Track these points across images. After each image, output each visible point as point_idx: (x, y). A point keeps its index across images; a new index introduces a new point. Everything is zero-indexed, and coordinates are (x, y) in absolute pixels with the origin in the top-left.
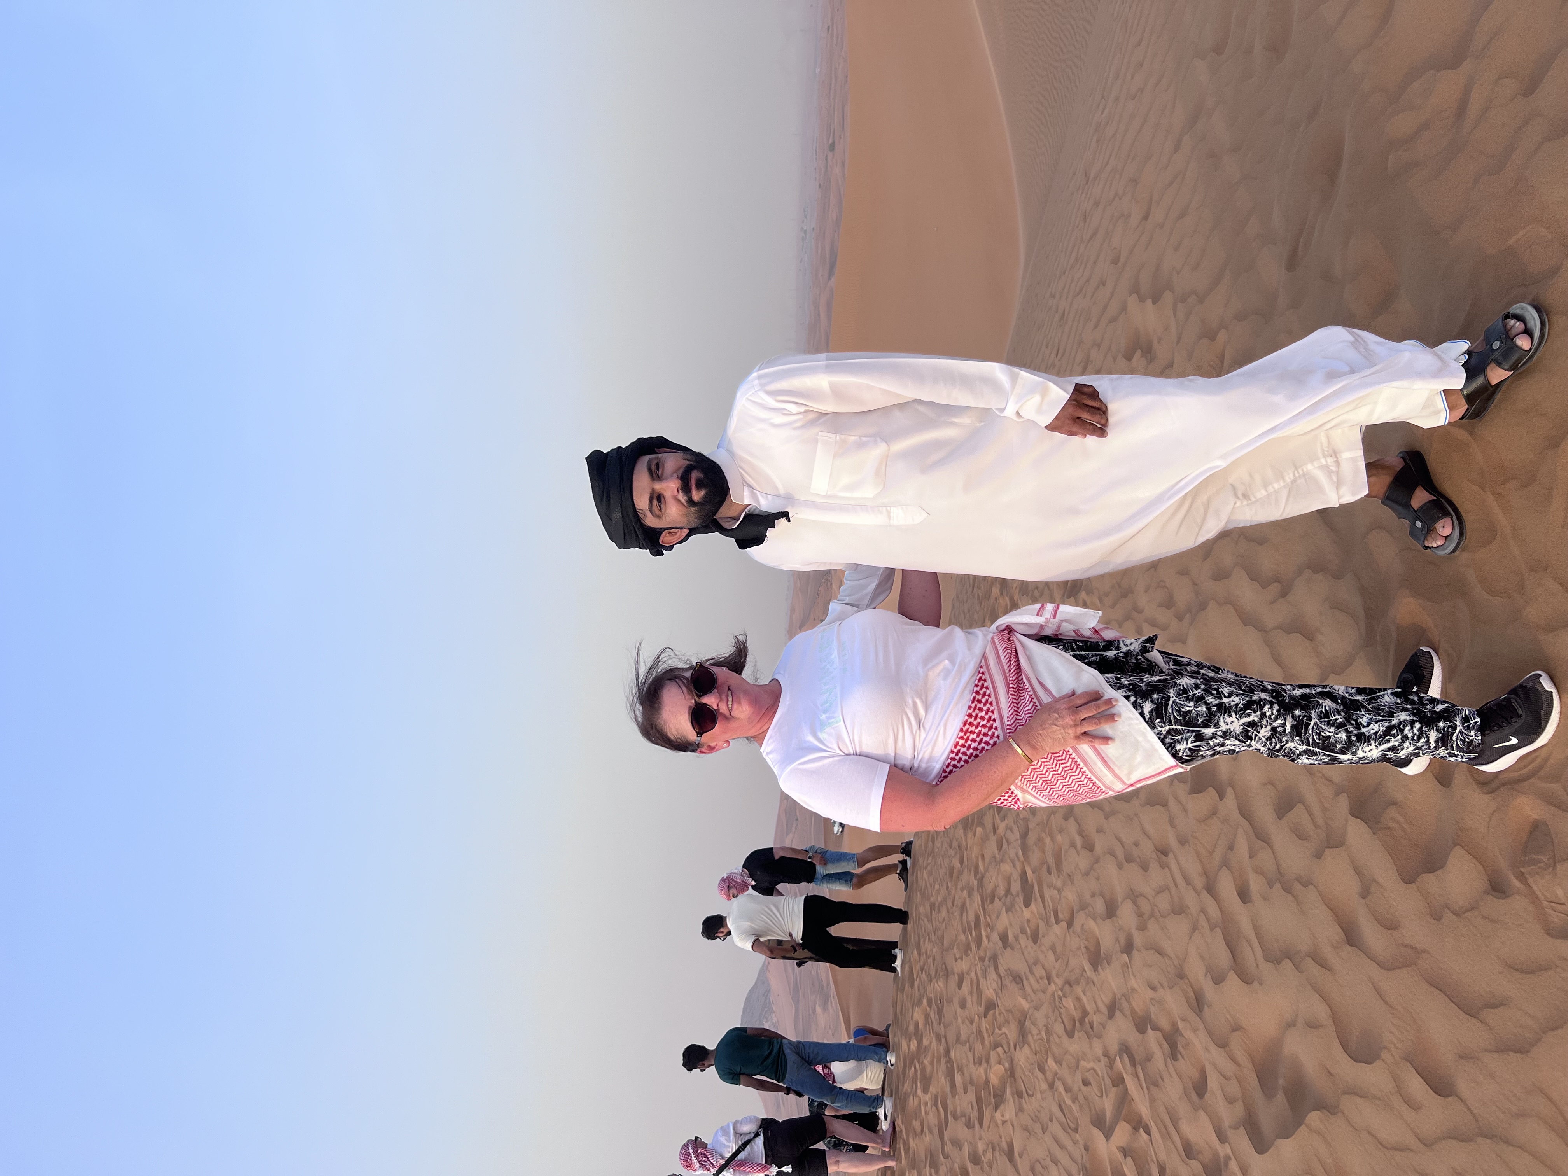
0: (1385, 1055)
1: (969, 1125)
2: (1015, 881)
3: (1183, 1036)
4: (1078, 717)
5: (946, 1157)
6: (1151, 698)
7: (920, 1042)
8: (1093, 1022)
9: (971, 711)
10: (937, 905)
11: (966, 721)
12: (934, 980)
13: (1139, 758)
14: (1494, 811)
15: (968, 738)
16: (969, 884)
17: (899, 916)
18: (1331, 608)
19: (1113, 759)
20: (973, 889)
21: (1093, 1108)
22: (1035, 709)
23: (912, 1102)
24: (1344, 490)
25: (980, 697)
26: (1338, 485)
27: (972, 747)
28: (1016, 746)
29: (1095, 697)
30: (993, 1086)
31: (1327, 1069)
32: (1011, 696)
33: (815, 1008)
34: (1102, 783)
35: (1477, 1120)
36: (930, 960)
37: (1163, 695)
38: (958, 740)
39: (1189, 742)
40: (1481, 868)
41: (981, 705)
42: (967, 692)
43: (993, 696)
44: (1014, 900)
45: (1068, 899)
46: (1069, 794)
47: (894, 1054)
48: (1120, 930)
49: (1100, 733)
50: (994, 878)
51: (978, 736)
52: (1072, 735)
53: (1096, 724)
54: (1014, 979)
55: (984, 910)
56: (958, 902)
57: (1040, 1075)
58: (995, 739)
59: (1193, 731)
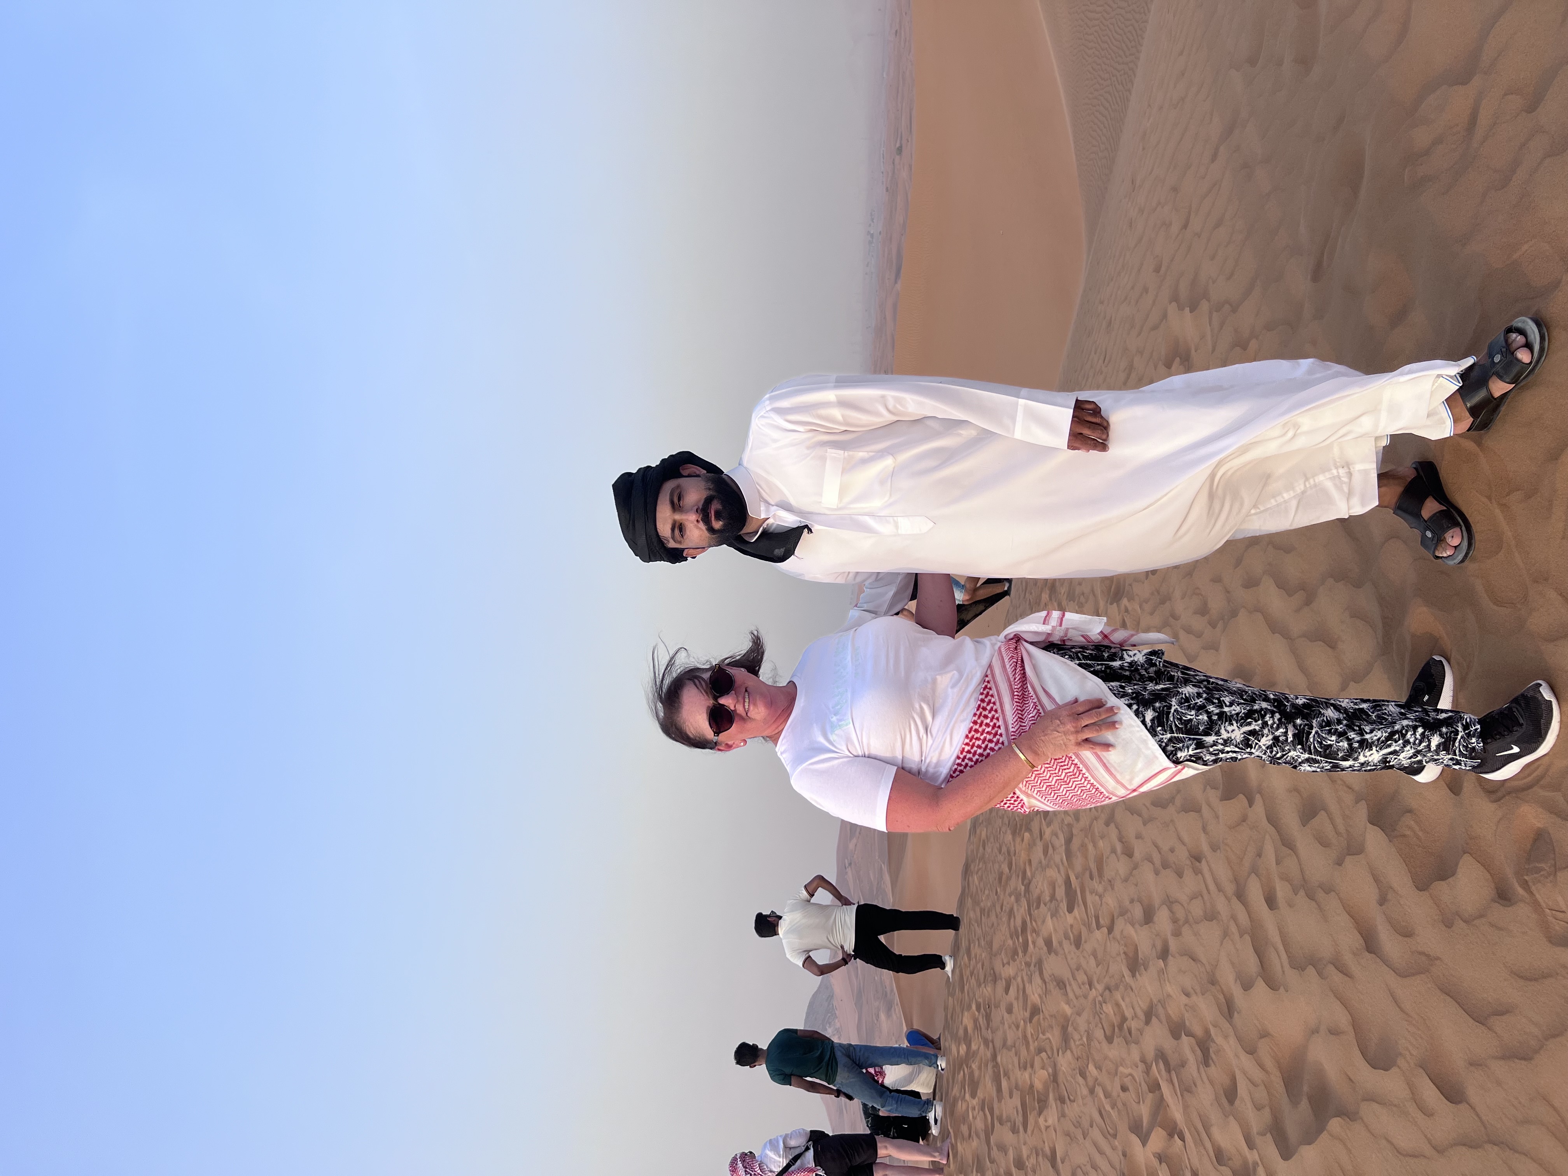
0: (1401, 1062)
1: (1014, 1130)
2: (1060, 887)
3: (1215, 1043)
4: (1079, 724)
5: (992, 1161)
6: (1153, 706)
7: (969, 1047)
8: (1131, 1028)
9: (976, 718)
10: (986, 910)
11: (972, 728)
12: (983, 986)
13: (1140, 765)
14: (1501, 819)
15: (974, 744)
16: (1016, 890)
17: (950, 922)
18: (1352, 617)
19: (1115, 765)
20: (1020, 894)
21: (1131, 1115)
22: (1039, 716)
23: (961, 1107)
24: (1355, 500)
25: (985, 705)
26: (1349, 495)
27: (978, 753)
28: (1018, 752)
29: (1097, 705)
30: (1037, 1091)
31: (1348, 1076)
32: (1015, 704)
33: (878, 1015)
34: (1105, 789)
35: (1485, 1128)
36: (979, 965)
37: (1164, 704)
38: (964, 746)
39: (1190, 749)
40: (1488, 876)
41: (986, 713)
42: (972, 700)
43: (998, 704)
44: (1058, 906)
45: (1108, 905)
46: (1072, 799)
47: (945, 1058)
48: (1156, 936)
49: (1103, 740)
50: (1040, 883)
51: (983, 742)
52: (1073, 741)
53: (1097, 731)
54: (1058, 984)
55: (1030, 915)
56: (1006, 908)
57: (1080, 1080)
58: (1000, 745)
59: (1194, 739)
